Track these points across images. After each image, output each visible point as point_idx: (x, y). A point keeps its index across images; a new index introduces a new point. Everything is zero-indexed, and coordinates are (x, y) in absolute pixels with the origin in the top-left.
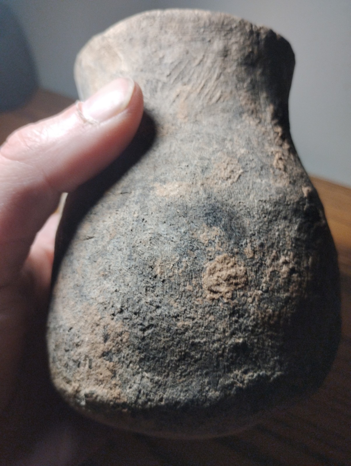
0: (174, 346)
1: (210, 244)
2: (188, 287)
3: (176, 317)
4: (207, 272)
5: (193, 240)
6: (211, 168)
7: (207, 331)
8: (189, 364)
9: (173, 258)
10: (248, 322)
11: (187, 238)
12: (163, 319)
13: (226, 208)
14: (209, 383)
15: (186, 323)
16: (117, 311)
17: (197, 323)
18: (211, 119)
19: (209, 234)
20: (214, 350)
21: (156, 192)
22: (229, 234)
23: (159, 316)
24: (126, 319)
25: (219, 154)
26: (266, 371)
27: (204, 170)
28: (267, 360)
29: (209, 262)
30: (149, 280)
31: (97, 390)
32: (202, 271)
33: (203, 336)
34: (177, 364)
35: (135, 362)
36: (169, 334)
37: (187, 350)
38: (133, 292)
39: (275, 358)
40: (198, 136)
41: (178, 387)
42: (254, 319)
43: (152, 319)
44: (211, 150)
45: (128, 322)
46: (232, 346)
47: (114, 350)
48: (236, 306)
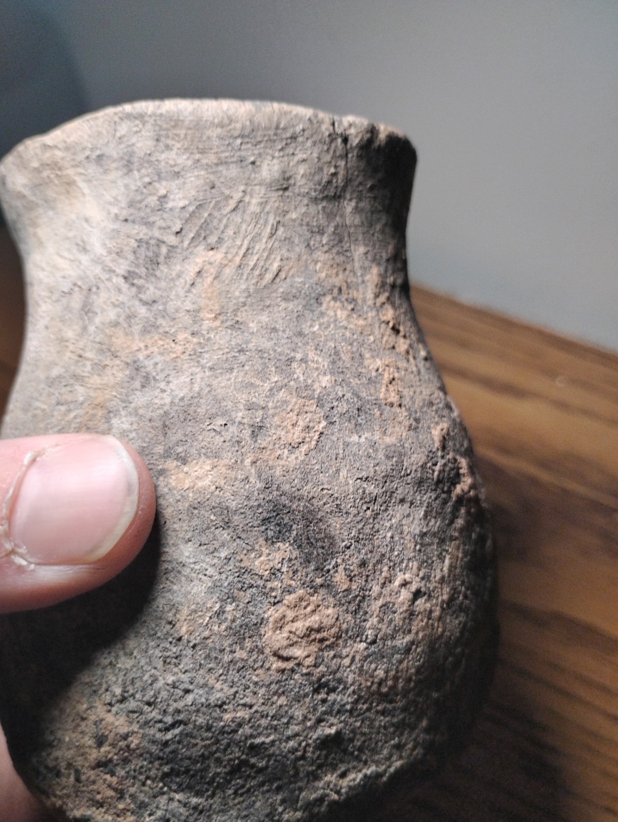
0: (220, 752)
1: (273, 577)
2: (240, 654)
3: (220, 706)
4: (271, 625)
5: (243, 571)
6: (269, 426)
7: (275, 723)
8: (249, 776)
9: (209, 605)
10: (344, 698)
11: (231, 568)
12: (198, 711)
13: (299, 505)
14: (283, 801)
15: (238, 715)
16: (114, 699)
17: (256, 712)
18: (264, 318)
19: (270, 557)
20: (289, 752)
21: (171, 481)
22: (306, 553)
23: (192, 705)
24: (133, 712)
25: (282, 394)
26: (377, 766)
27: (257, 430)
28: (379, 749)
29: (272, 608)
30: (168, 646)
31: (94, 816)
32: (261, 624)
33: (269, 731)
34: (228, 778)
35: (156, 778)
36: (210, 735)
37: (244, 757)
38: (142, 667)
39: (392, 742)
40: (242, 358)
41: (231, 812)
42: (354, 692)
43: (178, 711)
44: (267, 386)
45: (137, 717)
46: (318, 741)
47: (117, 760)
48: (323, 676)
